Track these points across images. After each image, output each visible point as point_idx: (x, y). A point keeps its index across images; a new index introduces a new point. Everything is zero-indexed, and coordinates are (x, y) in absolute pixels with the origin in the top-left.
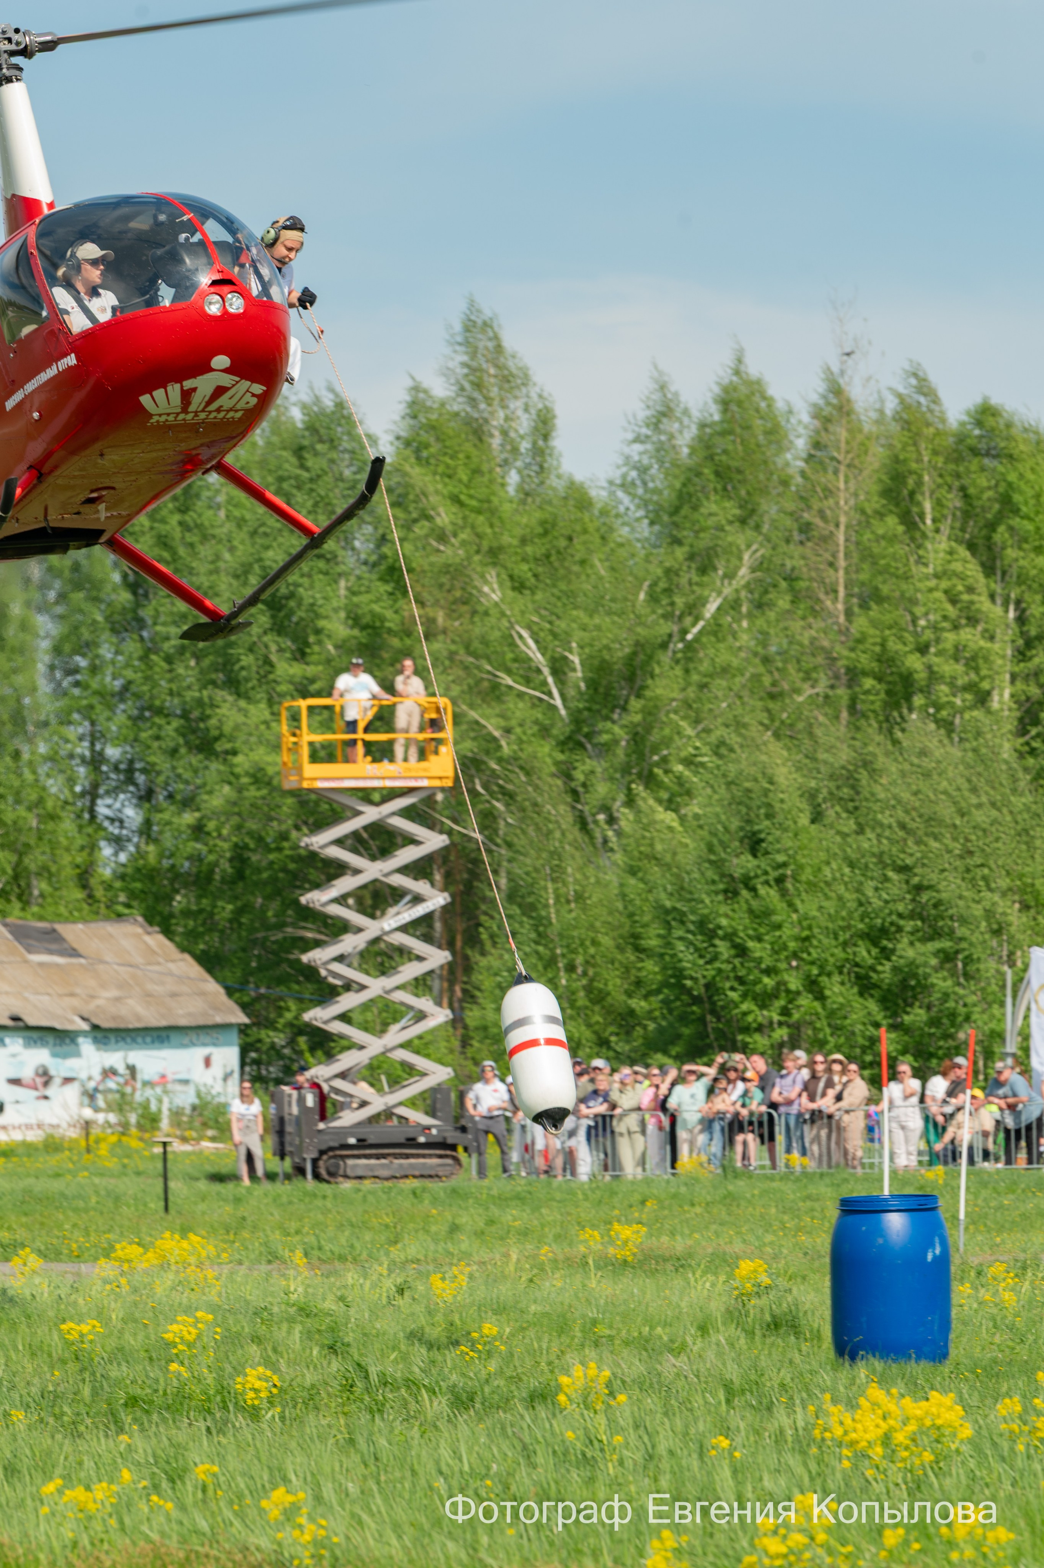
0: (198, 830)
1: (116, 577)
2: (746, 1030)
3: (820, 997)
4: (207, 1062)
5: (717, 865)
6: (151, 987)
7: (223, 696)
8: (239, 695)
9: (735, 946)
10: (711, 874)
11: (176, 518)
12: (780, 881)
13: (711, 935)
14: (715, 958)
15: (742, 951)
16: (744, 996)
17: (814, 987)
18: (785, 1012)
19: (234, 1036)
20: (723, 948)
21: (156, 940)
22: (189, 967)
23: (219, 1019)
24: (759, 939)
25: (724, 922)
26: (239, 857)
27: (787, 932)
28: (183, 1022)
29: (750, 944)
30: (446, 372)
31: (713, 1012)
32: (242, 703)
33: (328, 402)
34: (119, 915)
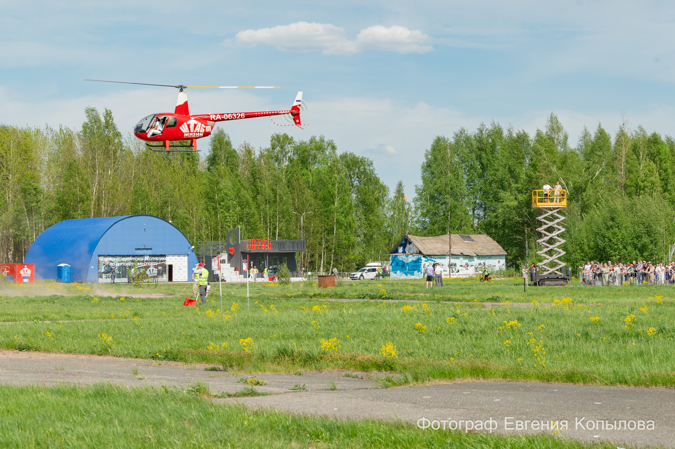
0: (496, 216)
1: (479, 167)
2: (612, 256)
3: (626, 250)
4: (499, 262)
5: (605, 224)
6: (488, 247)
7: (501, 191)
8: (504, 190)
9: (609, 239)
10: (604, 225)
11: (491, 155)
12: (618, 227)
13: (604, 237)
14: (605, 242)
15: (610, 241)
16: (611, 249)
17: (624, 247)
18: (619, 253)
19: (504, 257)
20: (606, 240)
21: (489, 238)
22: (495, 243)
23: (501, 254)
24: (614, 238)
25: (607, 235)
26: (504, 221)
27: (619, 237)
28: (494, 254)
29: (612, 239)
30: (546, 127)
31: (605, 253)
32: (505, 192)
33: (522, 132)
34: (480, 233)
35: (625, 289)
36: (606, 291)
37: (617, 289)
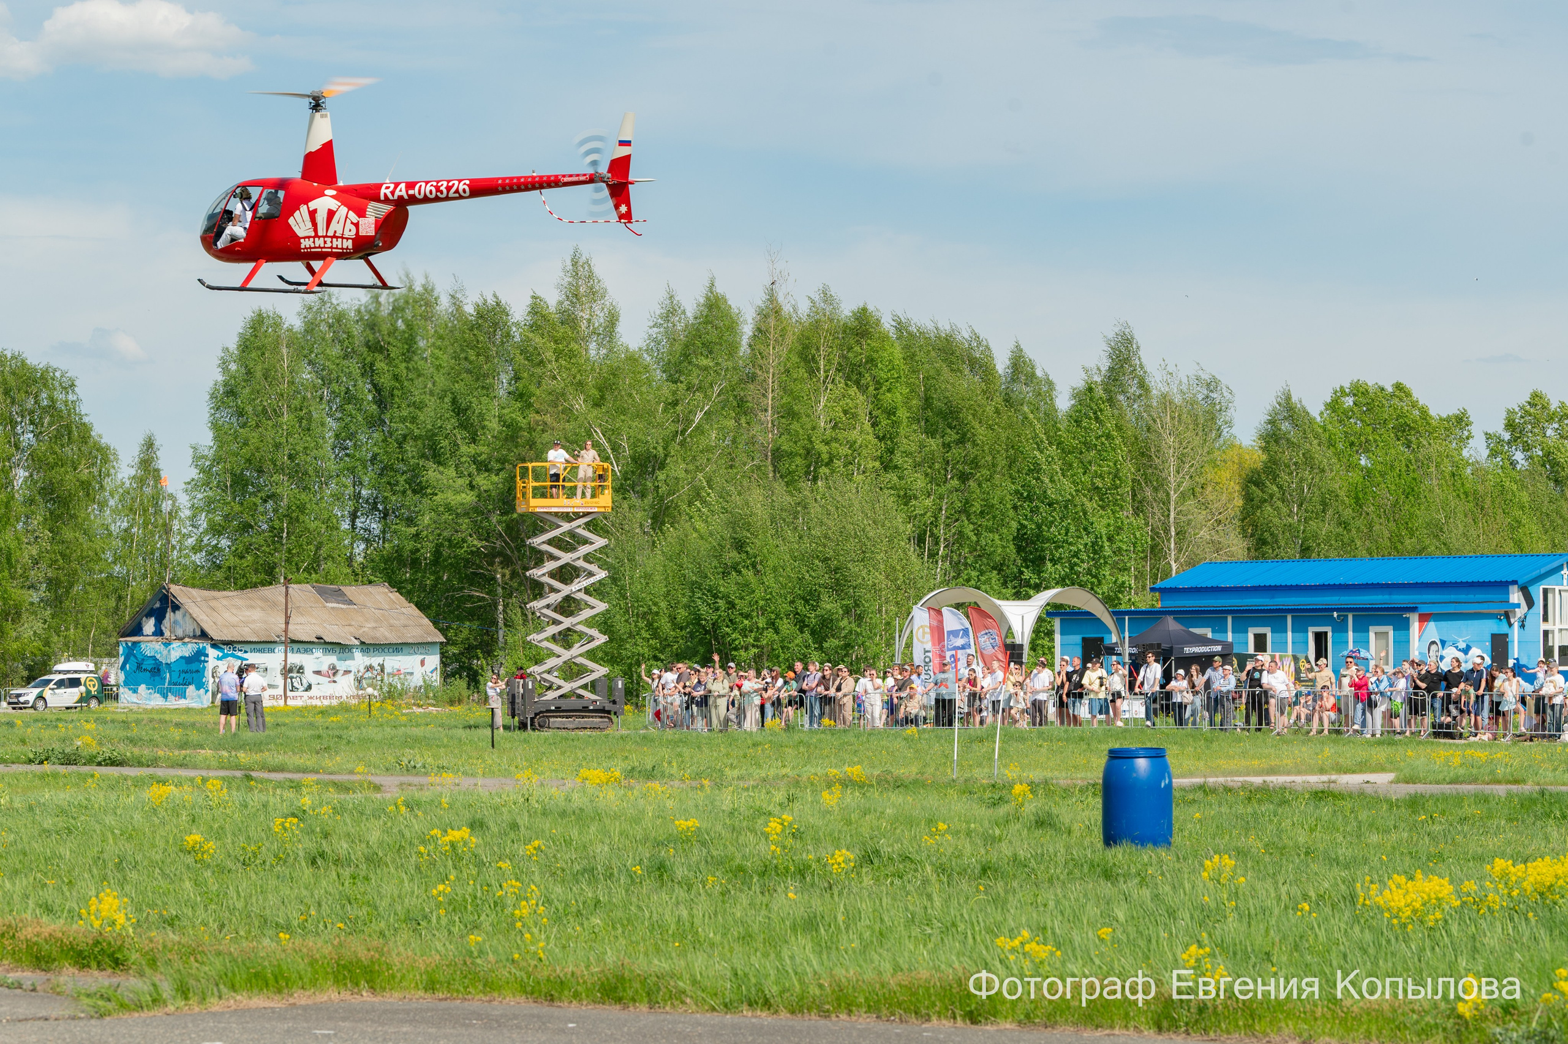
0: (417, 536)
1: (370, 398)
2: (736, 649)
3: (777, 631)
4: (423, 663)
5: (718, 557)
6: (392, 621)
7: (431, 464)
8: (439, 463)
9: (729, 603)
10: (715, 563)
11: (404, 365)
12: (754, 566)
13: (715, 596)
14: (717, 609)
15: (732, 605)
16: (735, 629)
17: (772, 624)
18: (756, 639)
19: (437, 648)
20: (721, 603)
21: (395, 596)
22: (412, 610)
23: (429, 640)
24: (742, 598)
25: (722, 589)
26: (437, 553)
27: (757, 594)
28: (410, 641)
29: (737, 601)
30: (559, 286)
31: (716, 639)
32: (441, 468)
33: (491, 301)
34: (370, 582)
35: (771, 741)
36: (718, 745)
37: (750, 742)
